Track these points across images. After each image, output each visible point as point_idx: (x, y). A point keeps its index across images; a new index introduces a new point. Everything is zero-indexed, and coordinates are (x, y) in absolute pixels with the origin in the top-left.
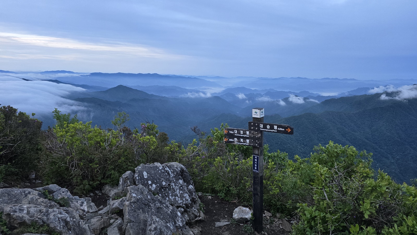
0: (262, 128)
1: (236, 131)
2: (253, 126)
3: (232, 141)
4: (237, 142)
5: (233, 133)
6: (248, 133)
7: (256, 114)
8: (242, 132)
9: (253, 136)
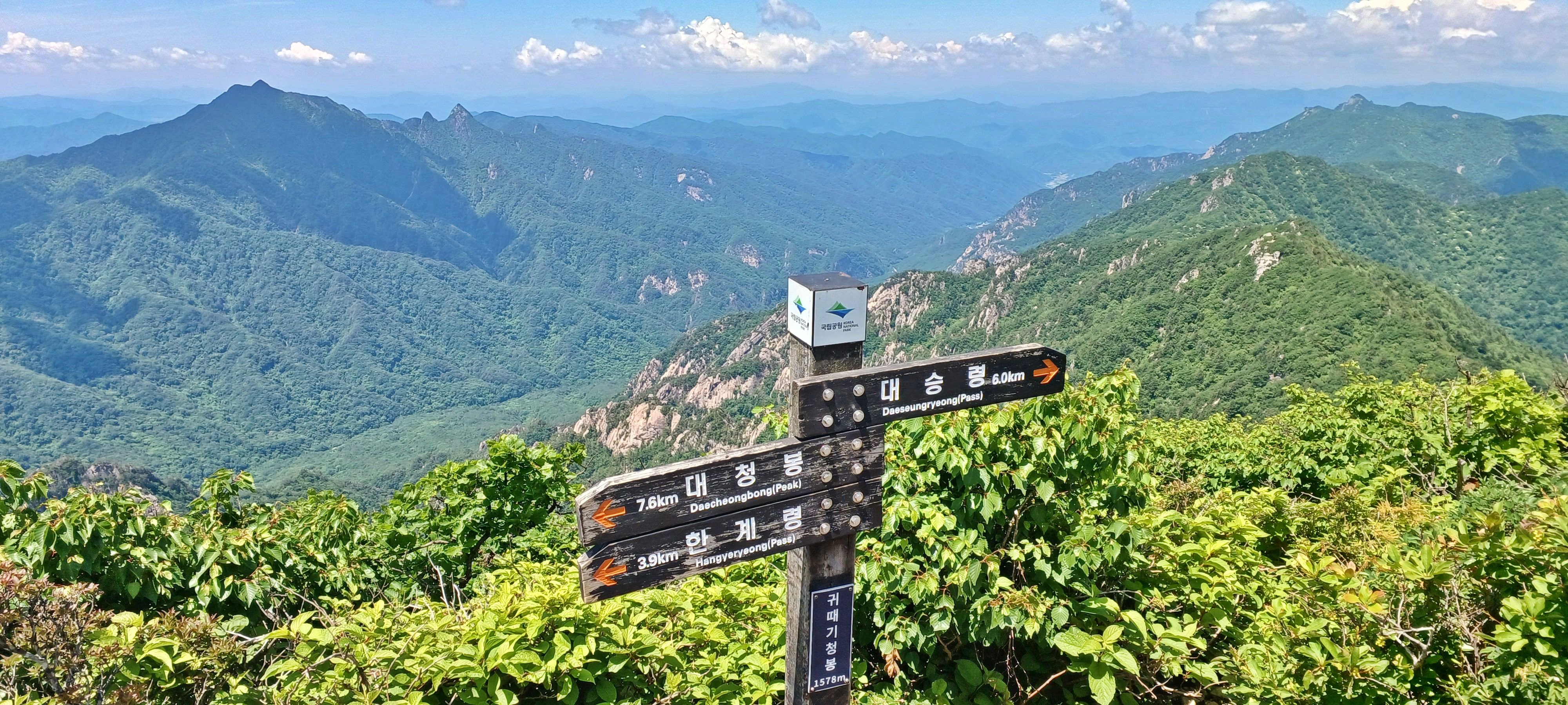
1: (702, 483)
2: (830, 407)
3: (671, 564)
4: (706, 556)
5: (674, 499)
6: (793, 463)
7: (837, 319)
8: (747, 474)
9: (833, 471)
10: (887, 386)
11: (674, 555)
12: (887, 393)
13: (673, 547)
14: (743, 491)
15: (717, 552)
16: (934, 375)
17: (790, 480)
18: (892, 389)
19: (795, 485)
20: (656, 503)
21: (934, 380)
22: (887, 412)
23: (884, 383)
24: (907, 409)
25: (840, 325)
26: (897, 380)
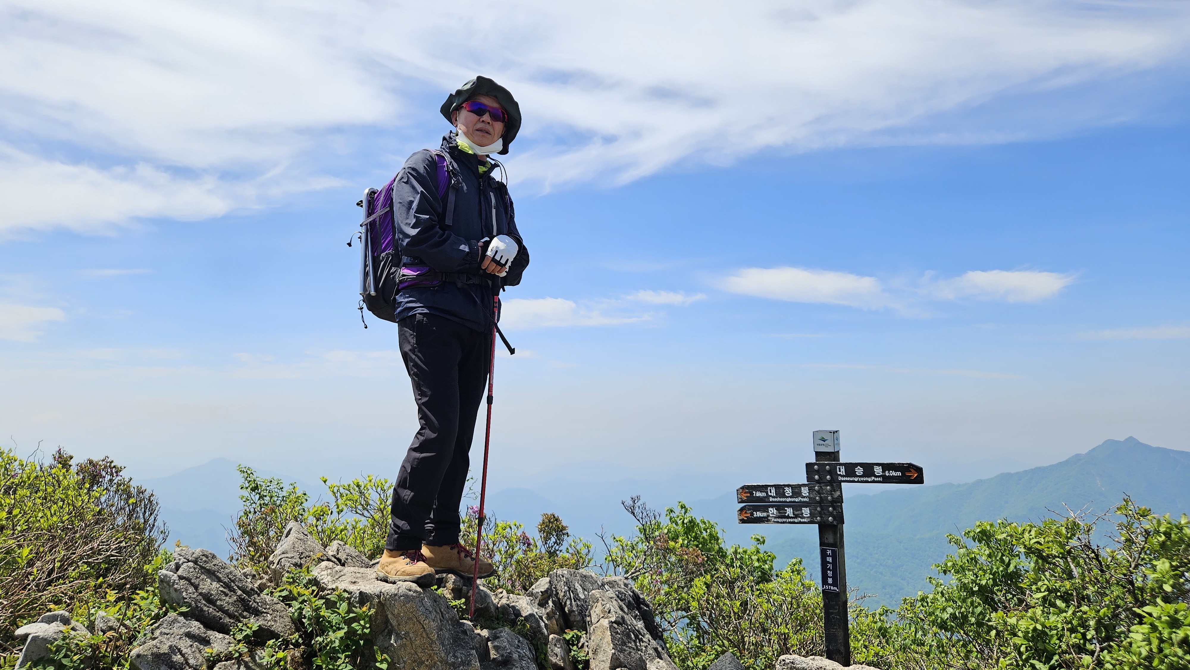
1: (773, 490)
2: (817, 472)
3: (764, 517)
4: (775, 518)
5: (764, 494)
6: (805, 491)
7: (823, 442)
8: (788, 491)
9: (821, 497)
10: (840, 469)
11: (765, 514)
12: (840, 471)
13: (764, 511)
14: (788, 497)
15: (779, 517)
16: (859, 467)
17: (804, 497)
18: (842, 470)
19: (805, 500)
20: (758, 494)
21: (859, 469)
22: (840, 478)
23: (838, 467)
24: (849, 479)
25: (825, 445)
26: (844, 467)
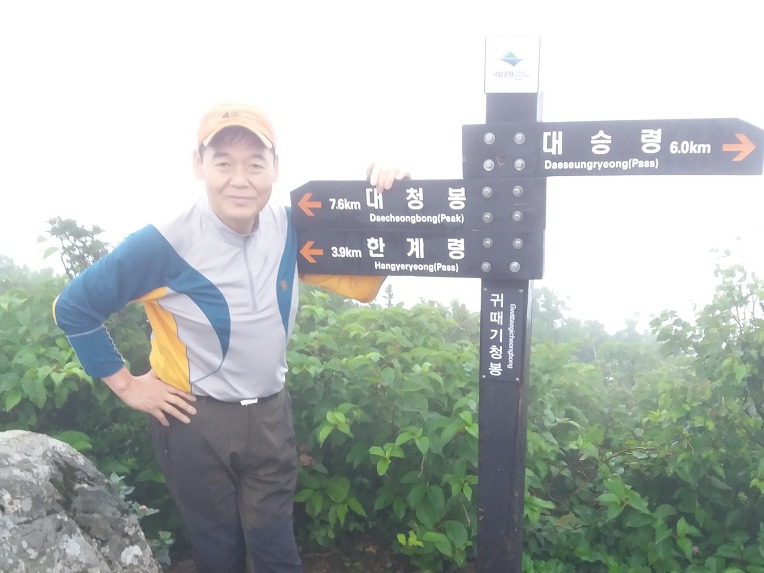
0: (555, 159)
3: (355, 261)
4: (382, 260)
5: (357, 205)
6: (457, 197)
7: (508, 67)
8: (415, 198)
9: (495, 213)
10: (550, 139)
11: (358, 253)
12: (550, 146)
13: (358, 245)
14: (414, 213)
15: (392, 260)
16: (601, 133)
17: (454, 212)
18: (554, 142)
19: (456, 219)
20: (343, 205)
21: (601, 138)
22: (548, 165)
23: (546, 135)
24: (571, 165)
25: (511, 74)
26: (560, 133)
